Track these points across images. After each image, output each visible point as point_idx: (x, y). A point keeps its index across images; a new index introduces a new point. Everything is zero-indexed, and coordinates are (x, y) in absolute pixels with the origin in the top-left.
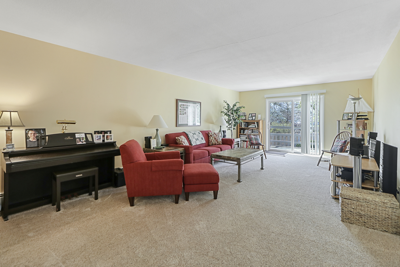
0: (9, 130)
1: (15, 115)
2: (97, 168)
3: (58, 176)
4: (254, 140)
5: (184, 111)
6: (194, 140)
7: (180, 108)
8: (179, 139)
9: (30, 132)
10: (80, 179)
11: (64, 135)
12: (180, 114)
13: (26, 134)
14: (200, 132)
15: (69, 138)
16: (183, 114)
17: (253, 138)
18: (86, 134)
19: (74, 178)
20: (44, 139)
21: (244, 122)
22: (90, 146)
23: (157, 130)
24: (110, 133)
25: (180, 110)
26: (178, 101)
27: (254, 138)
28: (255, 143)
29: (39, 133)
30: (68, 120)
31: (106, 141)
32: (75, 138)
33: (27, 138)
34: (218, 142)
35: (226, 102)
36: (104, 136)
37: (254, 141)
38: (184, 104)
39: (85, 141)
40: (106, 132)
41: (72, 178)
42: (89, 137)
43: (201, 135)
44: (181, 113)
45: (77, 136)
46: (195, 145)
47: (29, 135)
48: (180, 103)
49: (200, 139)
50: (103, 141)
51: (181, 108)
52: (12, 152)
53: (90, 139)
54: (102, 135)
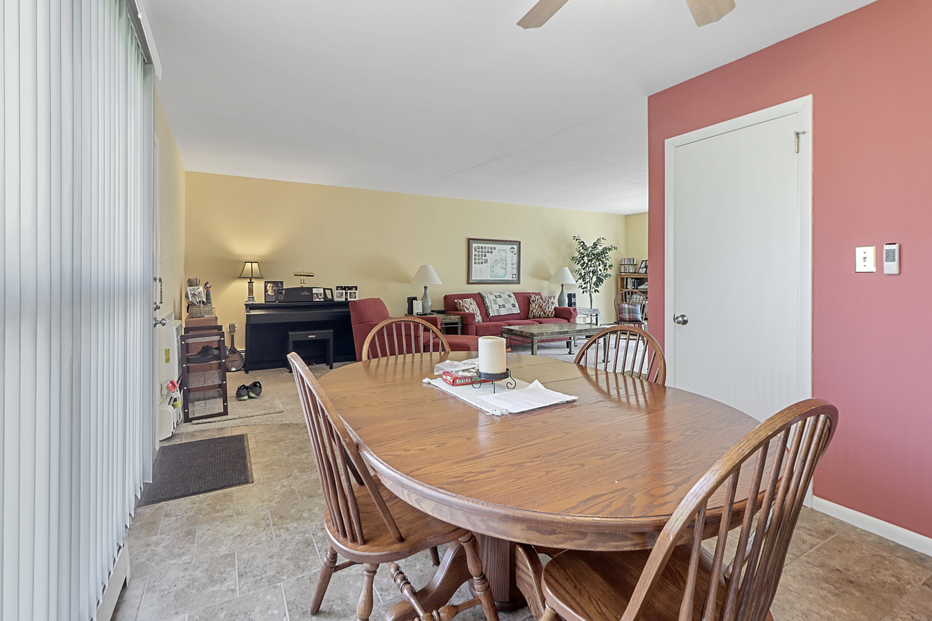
0: (251, 283)
1: (255, 265)
2: (332, 331)
3: (290, 333)
4: (627, 312)
5: (484, 258)
6: (496, 307)
7: (474, 253)
8: (460, 303)
9: (269, 285)
10: (312, 341)
11: (302, 289)
12: (475, 263)
13: (266, 287)
14: (512, 295)
15: (306, 293)
16: (482, 263)
17: (625, 308)
18: (324, 289)
19: (305, 339)
20: (281, 293)
21: (632, 278)
22: (329, 304)
23: (426, 288)
24: (356, 289)
25: (475, 255)
26: (471, 241)
27: (627, 310)
28: (627, 319)
29: (277, 286)
30: (306, 272)
31: (349, 299)
32: (312, 294)
33: (266, 291)
34: (545, 313)
35: (577, 240)
36: (346, 293)
37: (627, 315)
38: (484, 245)
39: (323, 298)
40: (350, 288)
41: (304, 339)
42: (328, 292)
43: (513, 300)
44: (477, 261)
45: (315, 291)
46: (496, 314)
47: (268, 288)
48: (474, 245)
49: (509, 306)
50: (346, 299)
51: (476, 253)
52: (252, 304)
53: (329, 296)
54: (344, 291)
